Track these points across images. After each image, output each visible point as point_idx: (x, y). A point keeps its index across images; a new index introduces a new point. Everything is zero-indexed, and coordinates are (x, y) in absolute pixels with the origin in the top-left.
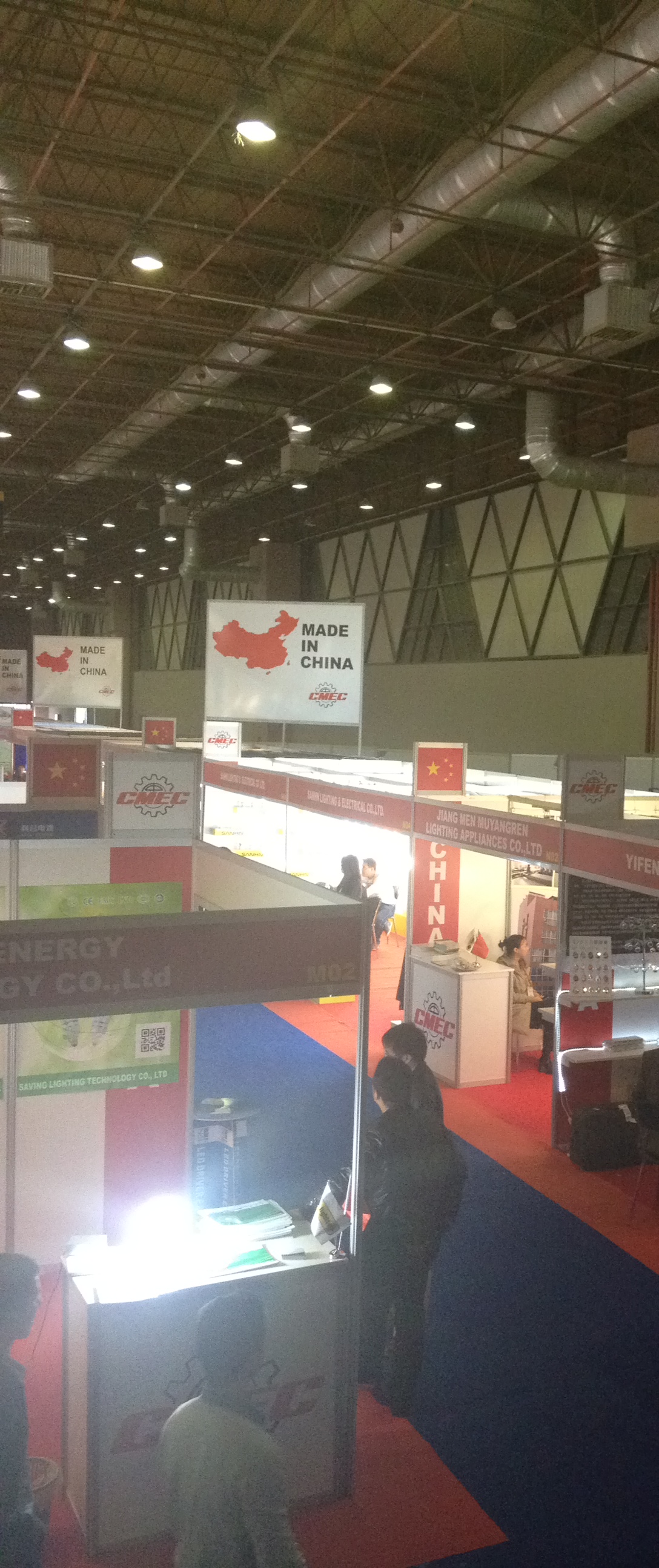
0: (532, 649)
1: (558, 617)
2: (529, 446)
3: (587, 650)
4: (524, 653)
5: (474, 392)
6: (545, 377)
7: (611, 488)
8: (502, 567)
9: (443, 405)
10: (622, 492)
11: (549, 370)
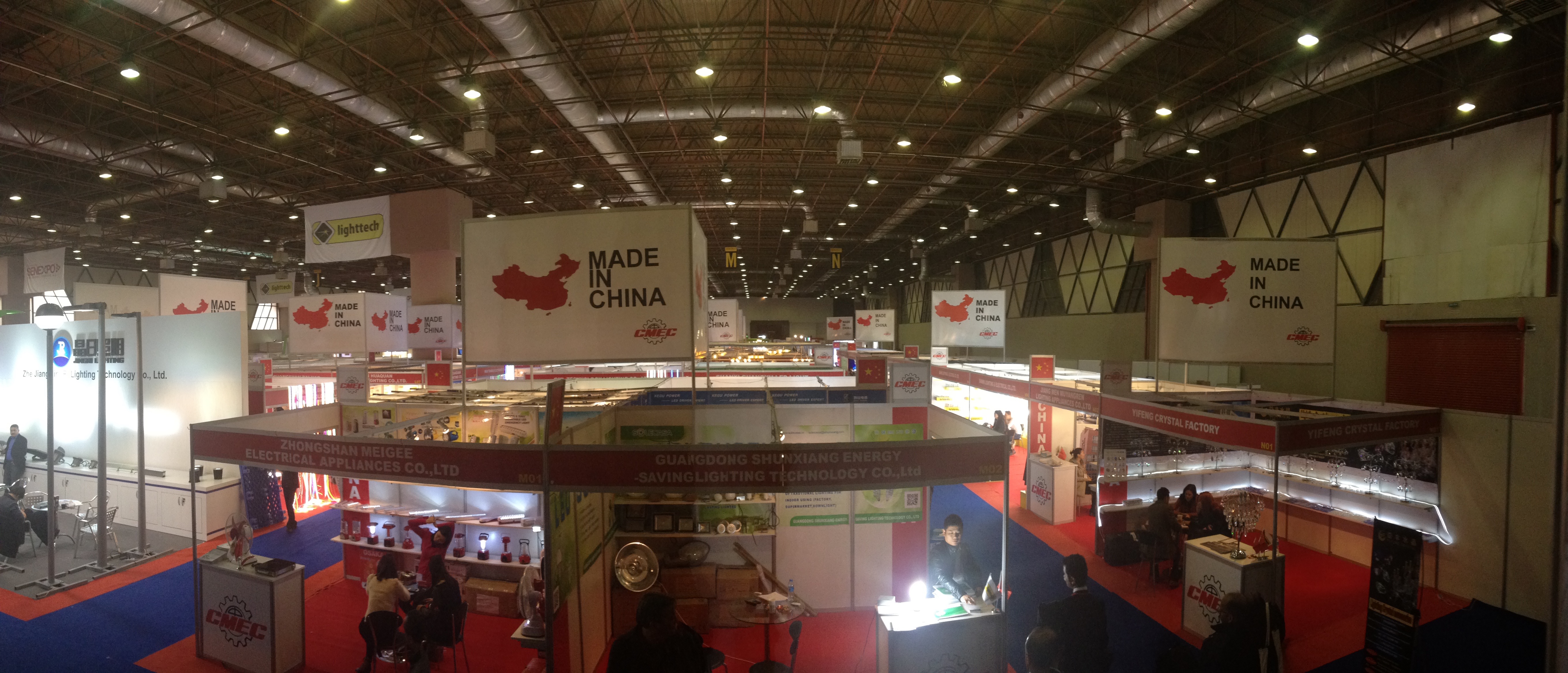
0: (1089, 310)
1: (1102, 296)
2: (1087, 212)
3: (1116, 310)
4: (1085, 311)
5: (1059, 188)
6: (1096, 181)
7: (1127, 233)
8: (1075, 271)
9: (1043, 196)
10: (1134, 234)
11: (1097, 179)
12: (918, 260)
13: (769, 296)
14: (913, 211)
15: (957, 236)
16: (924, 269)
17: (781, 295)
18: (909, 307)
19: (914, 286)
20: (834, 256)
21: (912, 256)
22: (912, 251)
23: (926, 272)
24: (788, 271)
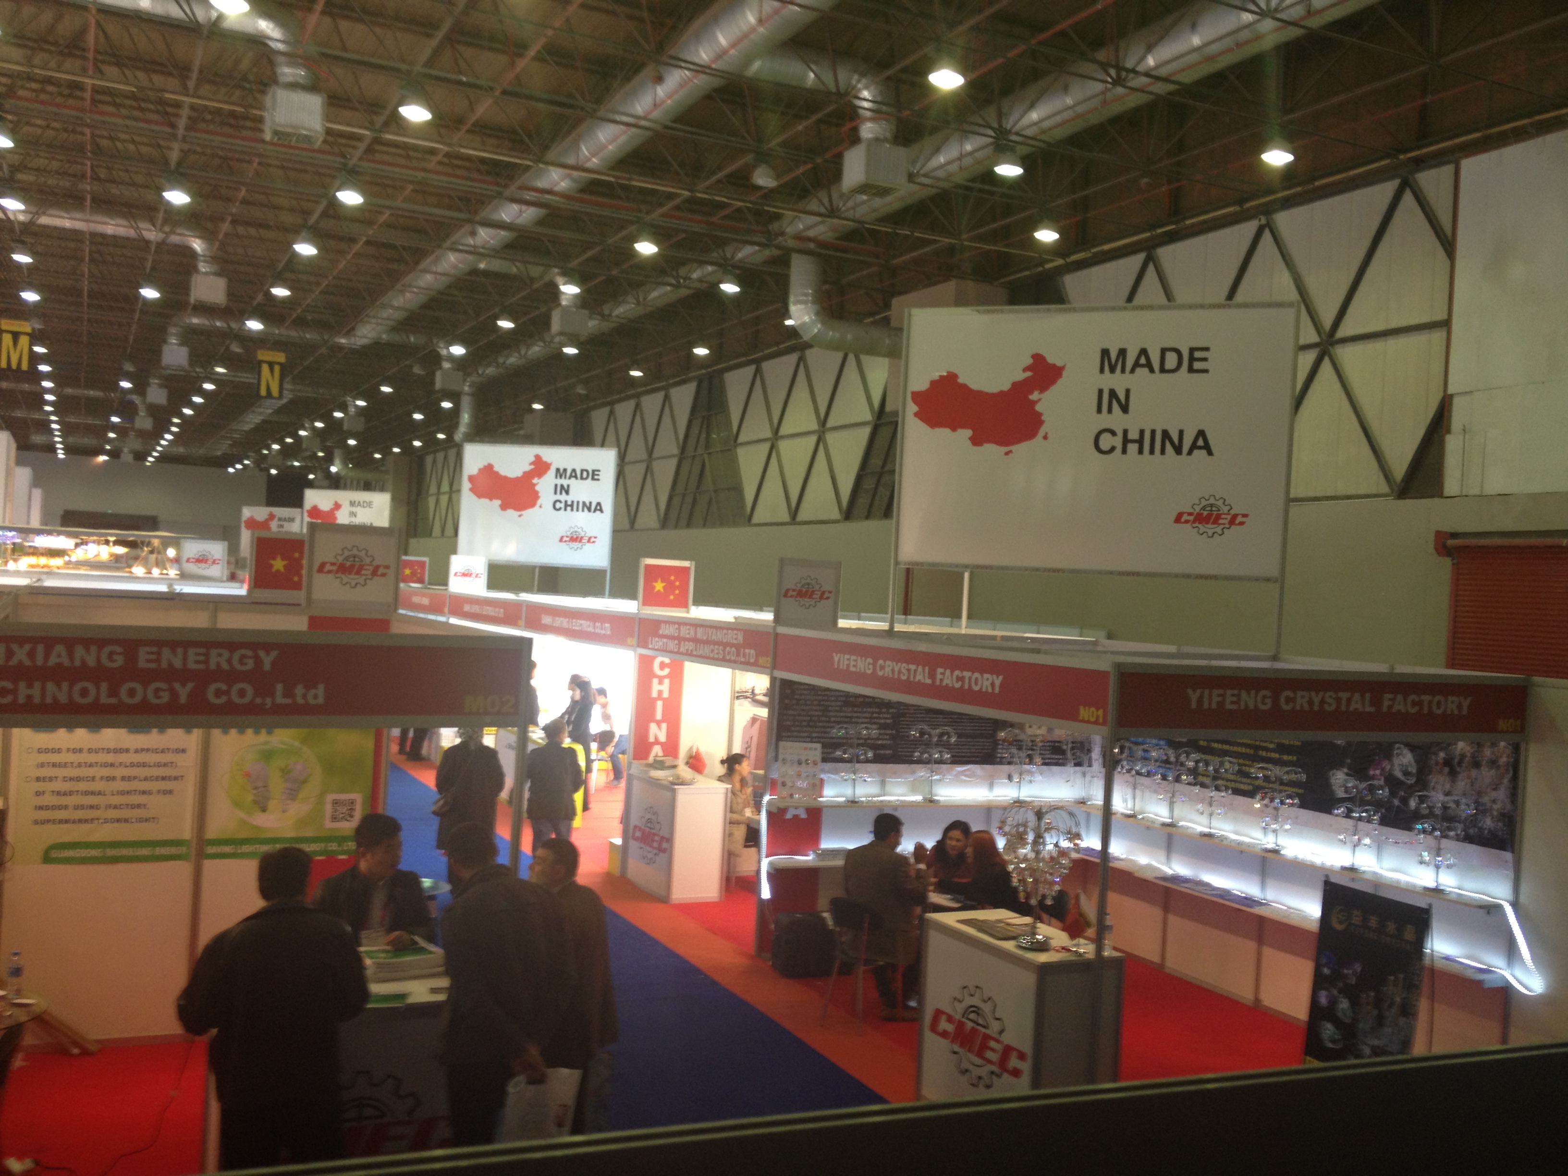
0: (794, 514)
1: (820, 484)
2: (793, 308)
3: (848, 514)
4: (786, 517)
5: (740, 255)
6: (809, 239)
7: (872, 351)
8: (768, 434)
9: (710, 268)
10: (884, 356)
11: (811, 233)
12: (454, 397)
13: (114, 454)
14: (445, 280)
15: (536, 350)
16: (465, 418)
17: (141, 457)
18: (432, 501)
19: (446, 458)
20: (265, 368)
21: (438, 385)
22: (438, 375)
23: (469, 425)
24: (157, 395)
